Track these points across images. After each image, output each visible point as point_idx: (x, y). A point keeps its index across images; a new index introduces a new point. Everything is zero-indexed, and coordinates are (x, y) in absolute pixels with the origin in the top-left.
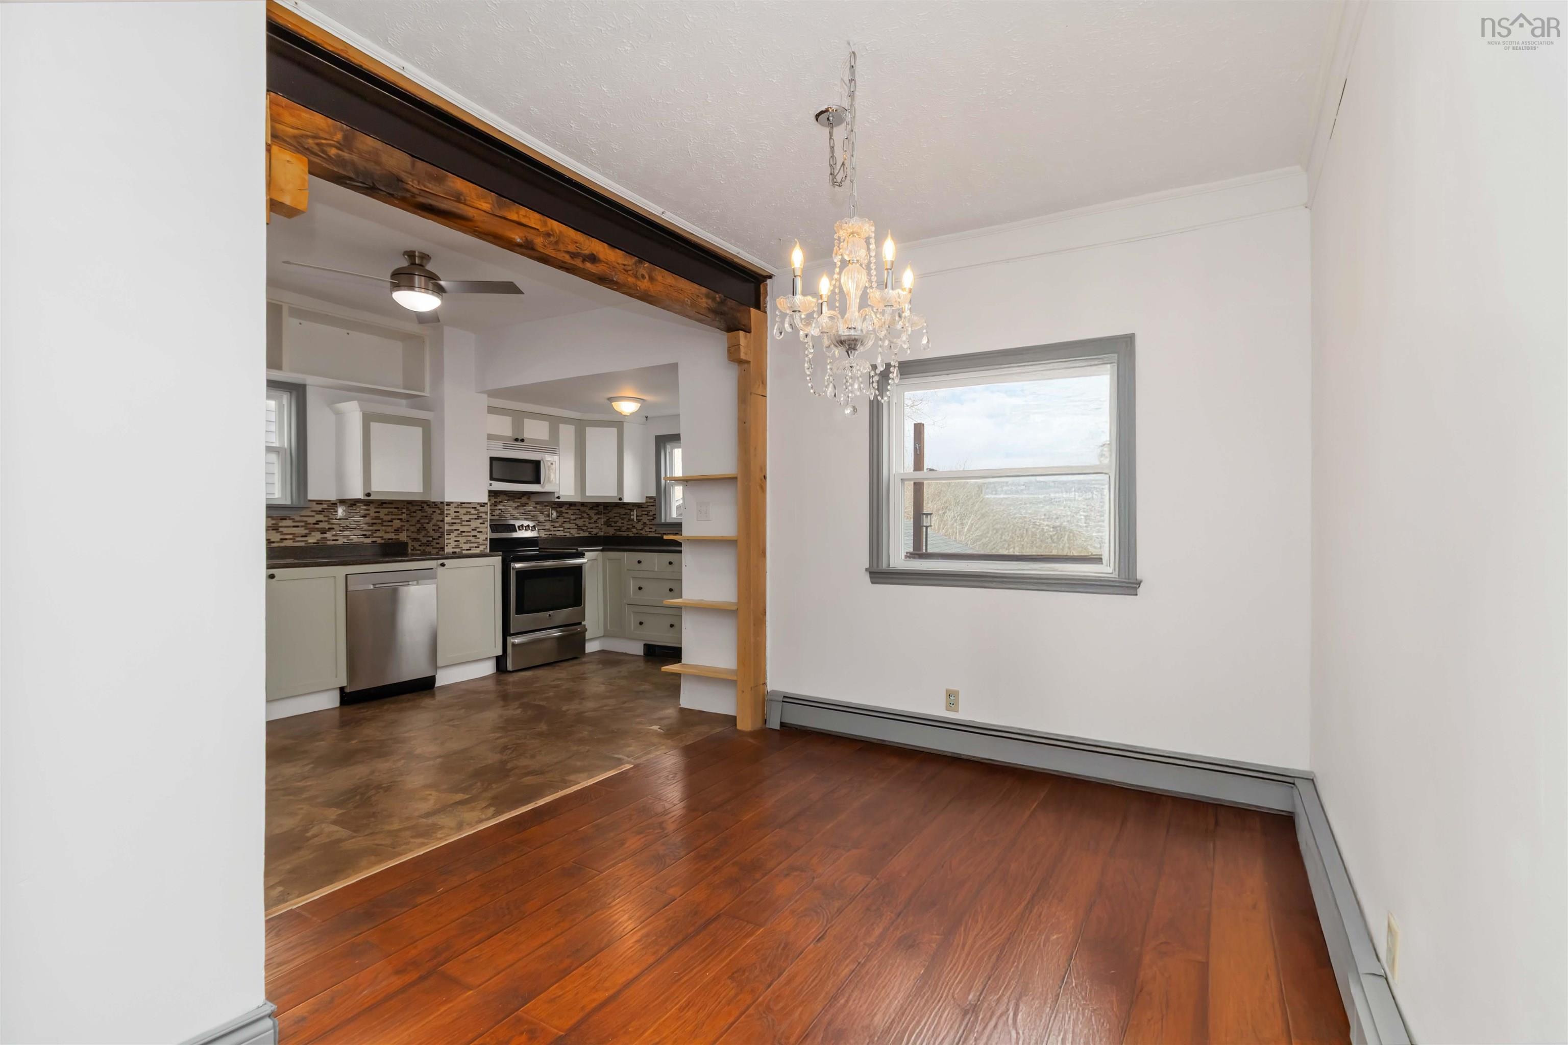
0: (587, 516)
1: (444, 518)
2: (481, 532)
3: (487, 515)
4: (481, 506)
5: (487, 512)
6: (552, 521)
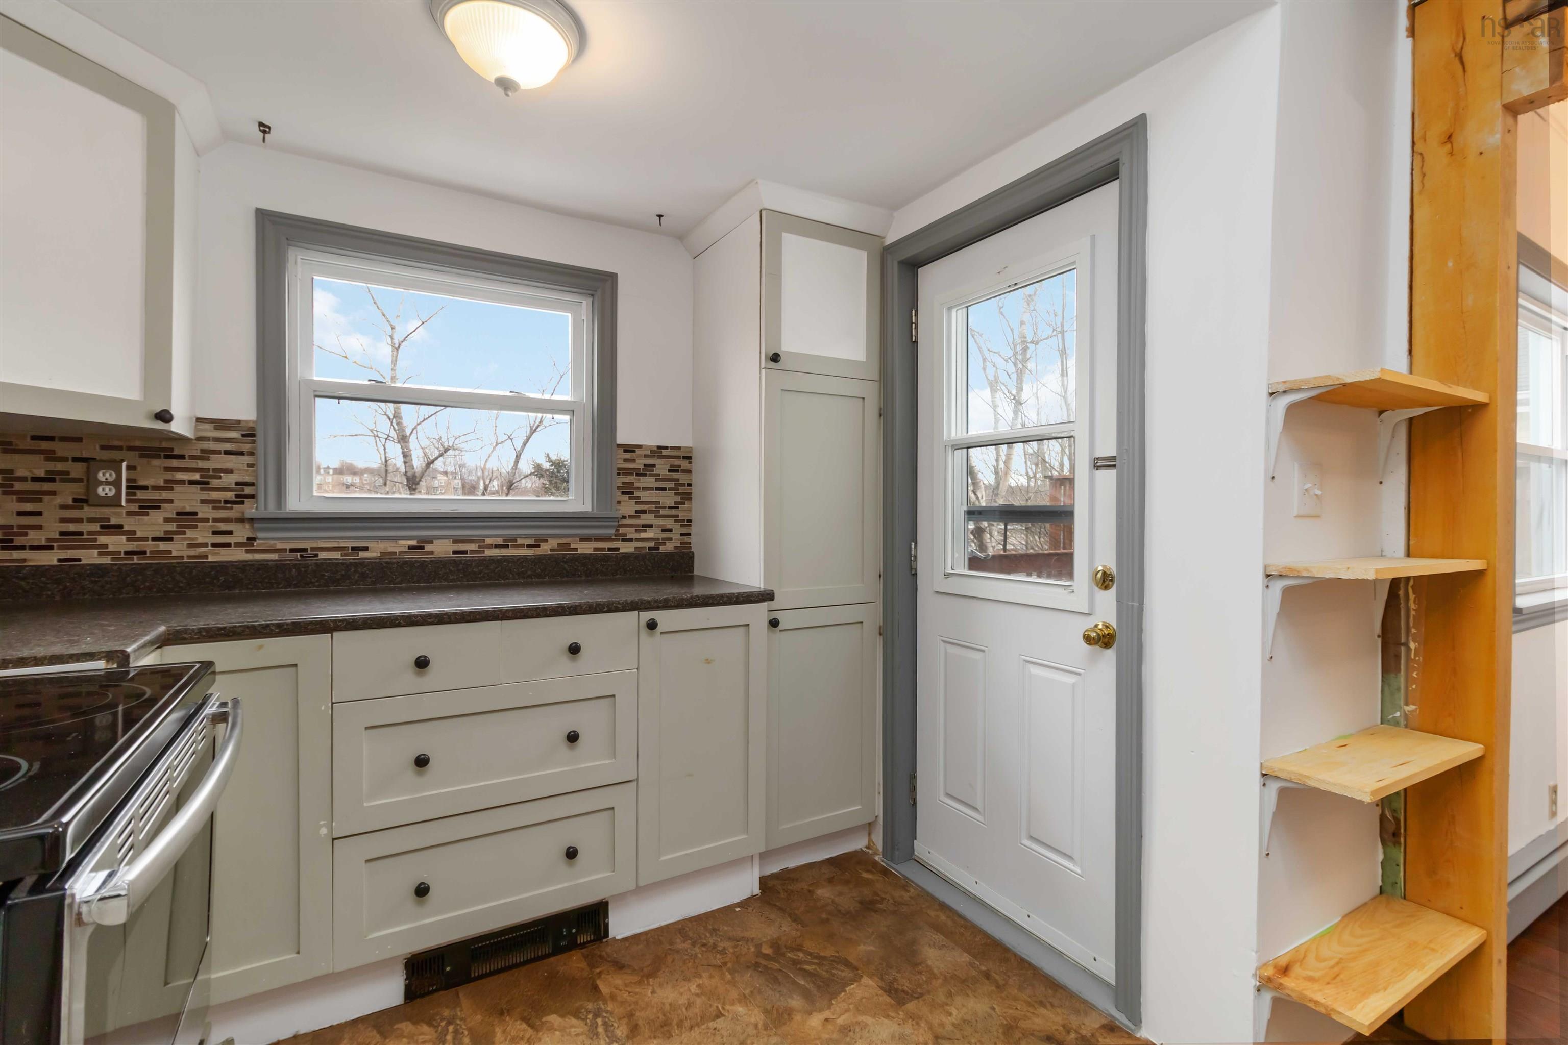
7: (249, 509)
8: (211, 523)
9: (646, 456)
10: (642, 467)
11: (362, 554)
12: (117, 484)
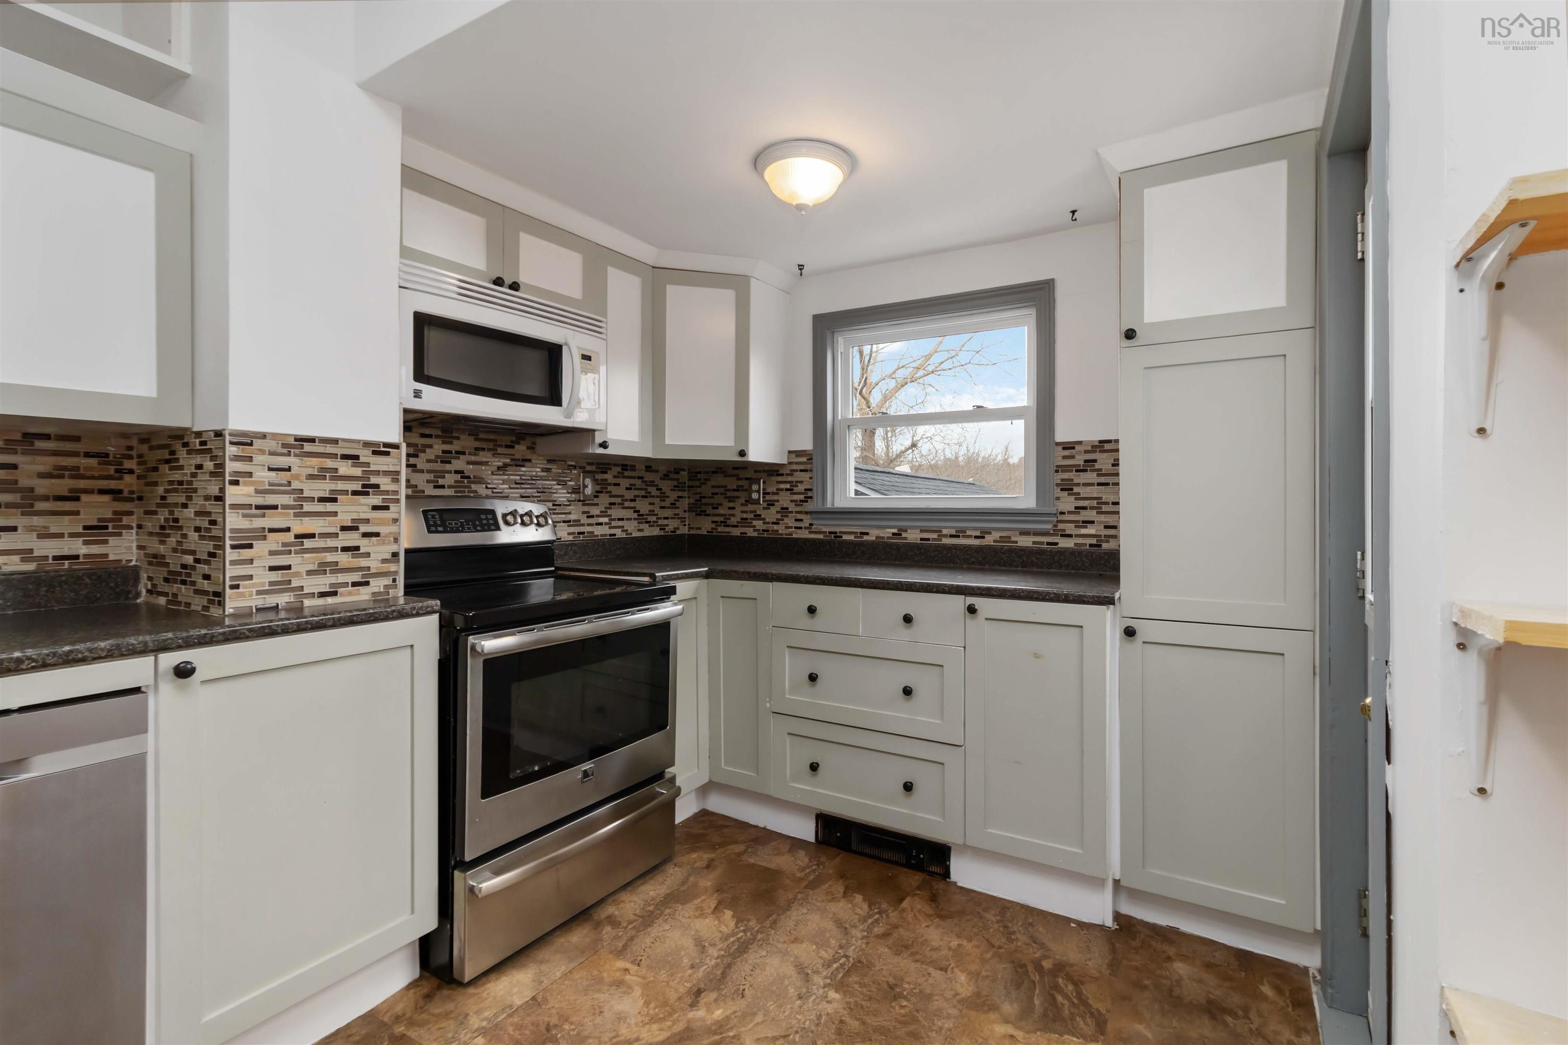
0: (658, 493)
1: (222, 490)
2: (377, 535)
3: (396, 480)
4: (375, 453)
5: (398, 473)
6: (584, 502)
7: (809, 506)
8: (794, 514)
9: (1086, 452)
10: (1082, 463)
11: (866, 538)
12: (758, 491)
